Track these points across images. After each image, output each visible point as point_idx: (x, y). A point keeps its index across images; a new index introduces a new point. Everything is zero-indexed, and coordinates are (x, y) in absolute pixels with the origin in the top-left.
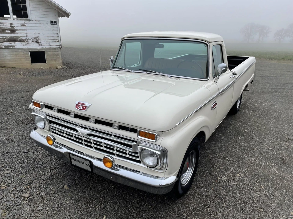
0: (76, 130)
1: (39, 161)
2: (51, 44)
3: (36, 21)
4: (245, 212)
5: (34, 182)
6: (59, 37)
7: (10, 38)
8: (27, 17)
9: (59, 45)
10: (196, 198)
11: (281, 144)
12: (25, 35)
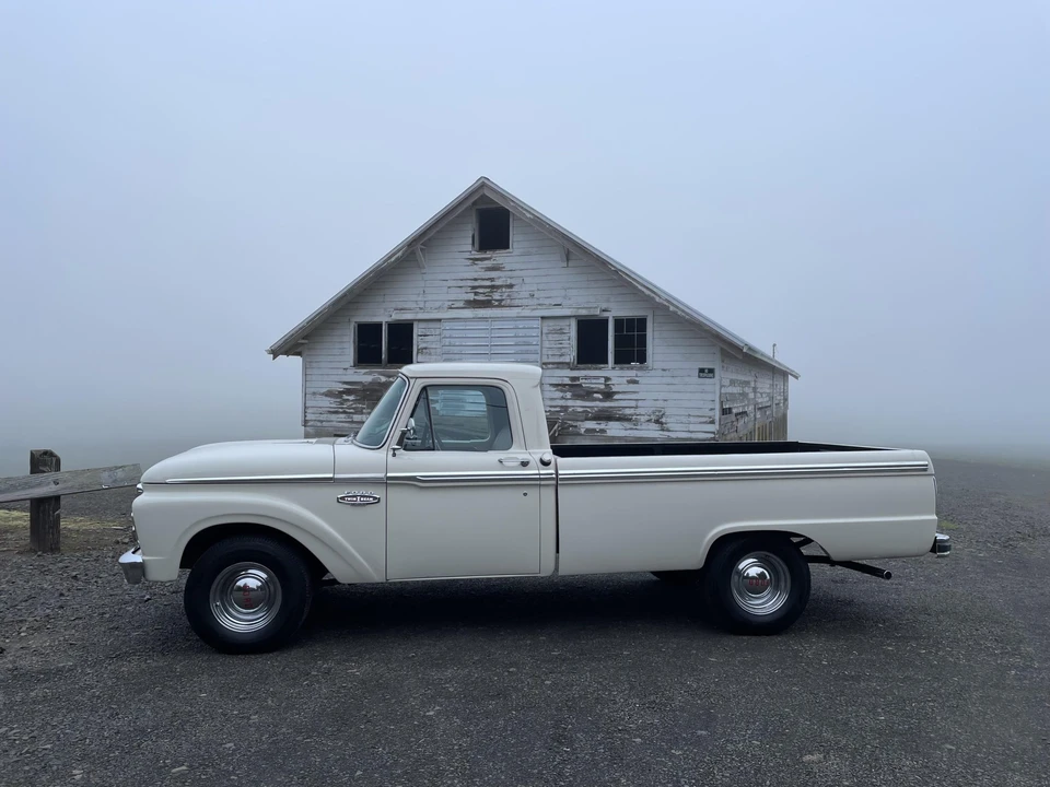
2: (692, 428)
3: (664, 370)
7: (600, 411)
8: (644, 361)
9: (714, 433)
12: (633, 404)
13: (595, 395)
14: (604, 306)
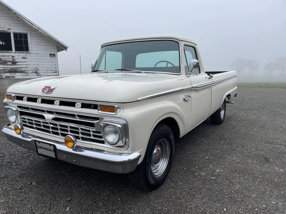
0: (43, 117)
1: (13, 162)
2: (49, 74)
3: (36, 54)
4: (222, 202)
5: (2, 180)
6: (57, 68)
7: (11, 69)
8: (28, 51)
10: (170, 191)
11: (265, 146)
12: (25, 66)
13: (8, 63)
14: (8, 27)
